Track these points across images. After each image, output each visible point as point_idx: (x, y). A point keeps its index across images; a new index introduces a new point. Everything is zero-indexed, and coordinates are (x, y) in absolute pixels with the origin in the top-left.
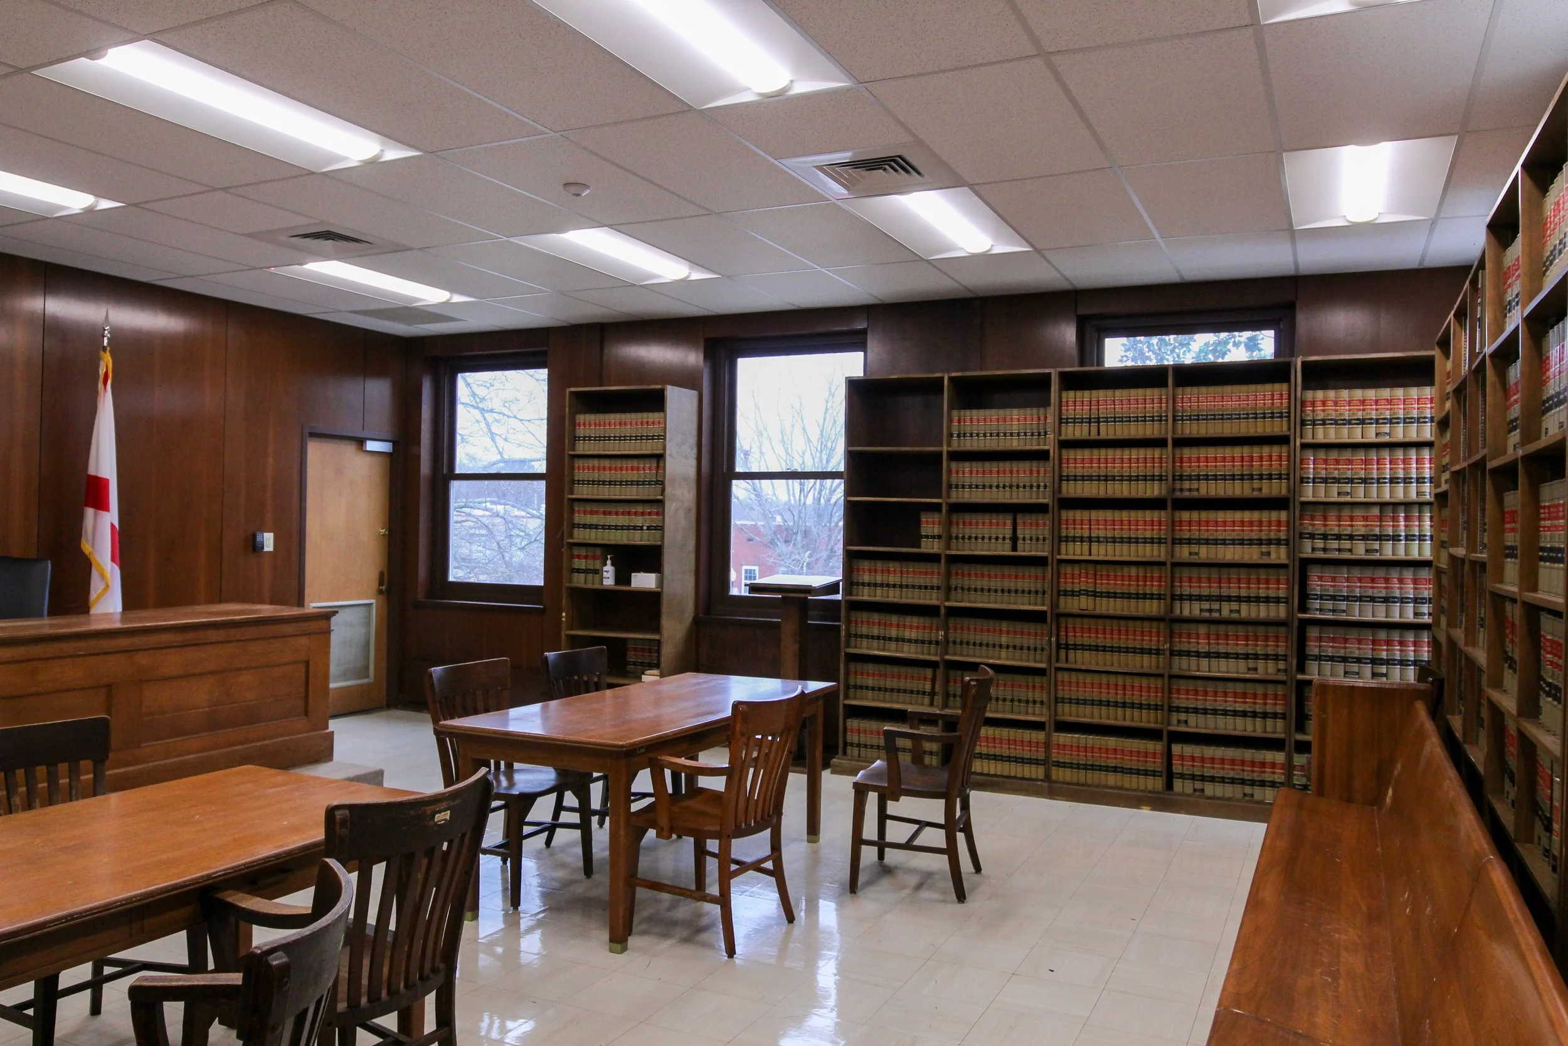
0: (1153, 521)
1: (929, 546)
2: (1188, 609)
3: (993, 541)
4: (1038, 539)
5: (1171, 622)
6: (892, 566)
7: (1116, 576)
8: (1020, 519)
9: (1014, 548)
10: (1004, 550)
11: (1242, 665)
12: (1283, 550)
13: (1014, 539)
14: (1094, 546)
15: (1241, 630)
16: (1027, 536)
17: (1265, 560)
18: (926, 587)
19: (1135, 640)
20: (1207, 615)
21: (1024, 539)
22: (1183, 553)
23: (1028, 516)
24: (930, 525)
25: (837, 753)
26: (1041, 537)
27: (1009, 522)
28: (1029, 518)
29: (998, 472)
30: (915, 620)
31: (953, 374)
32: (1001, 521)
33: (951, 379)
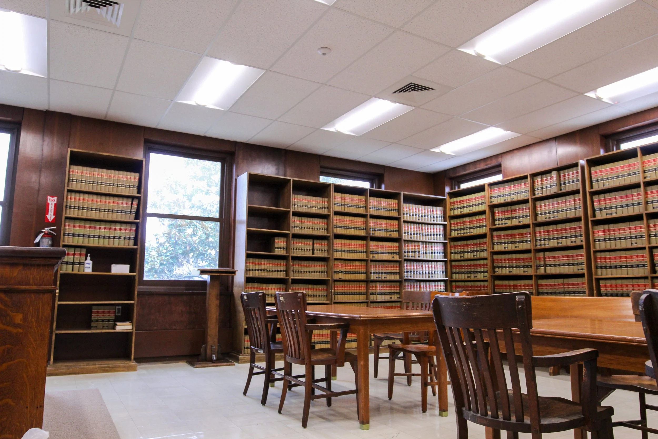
0: (364, 245)
1: (277, 252)
2: (373, 277)
3: (306, 251)
4: (322, 250)
5: (367, 281)
6: (257, 261)
7: (350, 265)
8: (315, 242)
9: (313, 254)
10: (309, 254)
11: (389, 296)
12: (398, 256)
13: (313, 250)
14: (343, 253)
15: (388, 284)
16: (318, 249)
17: (393, 259)
18: (278, 271)
19: (357, 289)
20: (378, 279)
21: (317, 250)
22: (371, 256)
23: (318, 241)
24: (280, 243)
25: (241, 353)
26: (323, 250)
27: (311, 243)
28: (319, 242)
29: (307, 222)
30: (274, 286)
31: (295, 179)
32: (308, 243)
33: (293, 180)
